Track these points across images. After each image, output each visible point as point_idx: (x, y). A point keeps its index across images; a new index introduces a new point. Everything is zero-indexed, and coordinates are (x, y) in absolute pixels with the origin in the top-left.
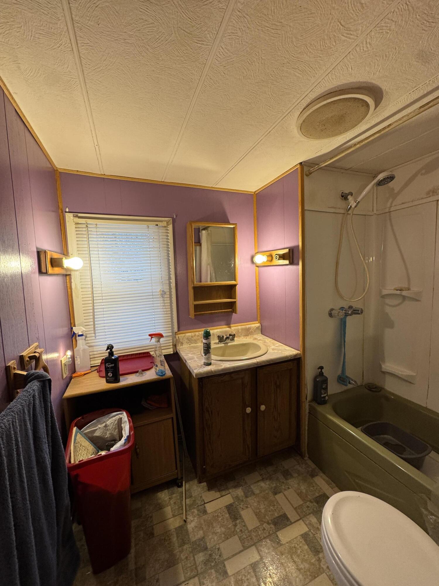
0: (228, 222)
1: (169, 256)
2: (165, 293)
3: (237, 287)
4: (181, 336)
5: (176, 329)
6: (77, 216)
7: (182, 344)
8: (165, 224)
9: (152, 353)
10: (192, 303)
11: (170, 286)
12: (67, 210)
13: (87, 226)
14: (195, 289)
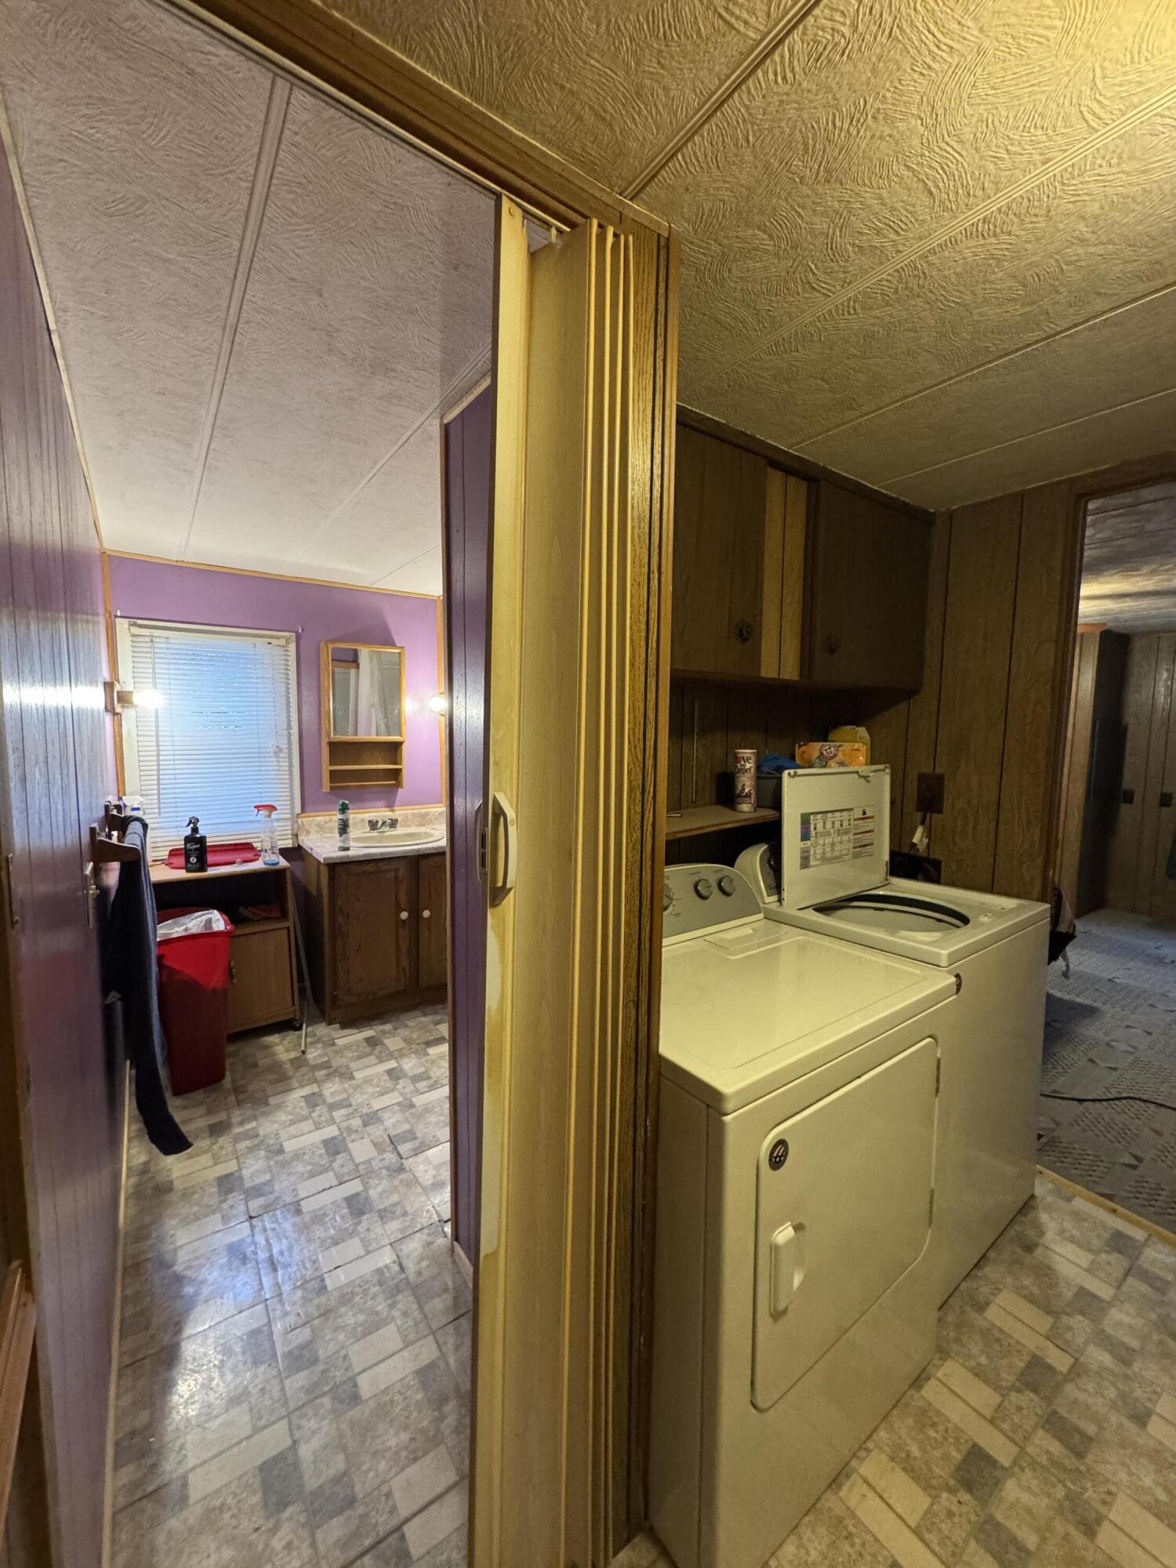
0: (393, 645)
1: (288, 693)
2: (281, 750)
3: (404, 746)
4: (305, 820)
5: (298, 809)
6: (135, 625)
7: (308, 833)
8: (282, 642)
9: (255, 845)
10: (326, 768)
11: (289, 740)
12: (119, 614)
13: (152, 641)
14: (333, 746)
